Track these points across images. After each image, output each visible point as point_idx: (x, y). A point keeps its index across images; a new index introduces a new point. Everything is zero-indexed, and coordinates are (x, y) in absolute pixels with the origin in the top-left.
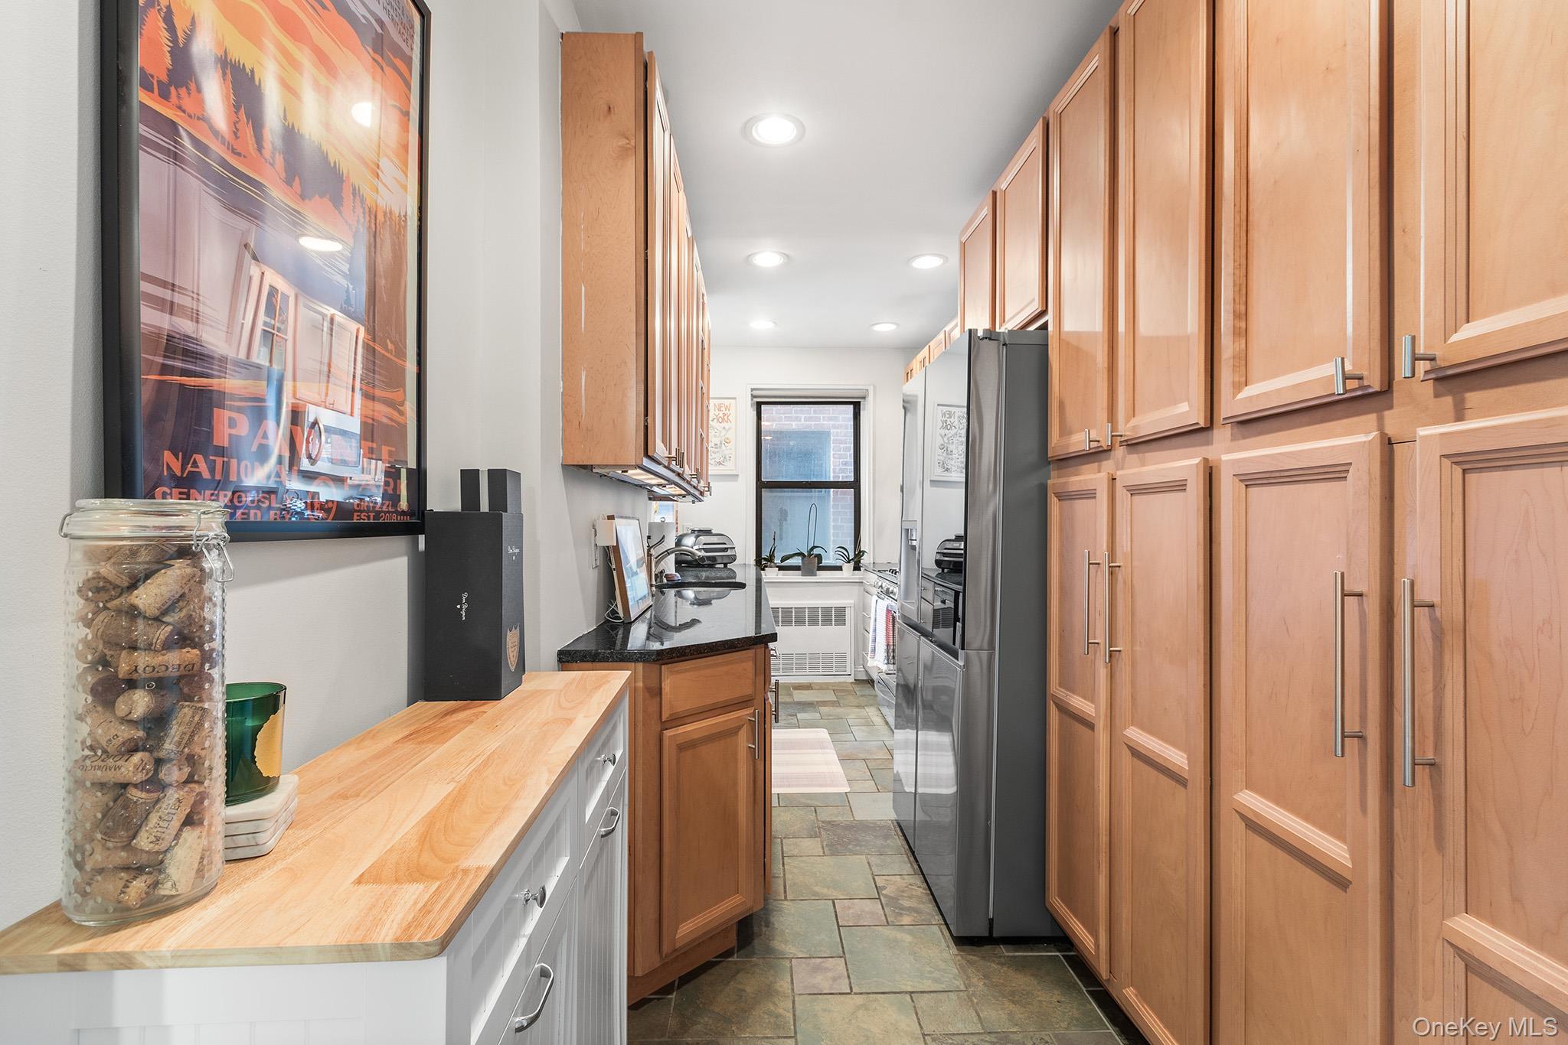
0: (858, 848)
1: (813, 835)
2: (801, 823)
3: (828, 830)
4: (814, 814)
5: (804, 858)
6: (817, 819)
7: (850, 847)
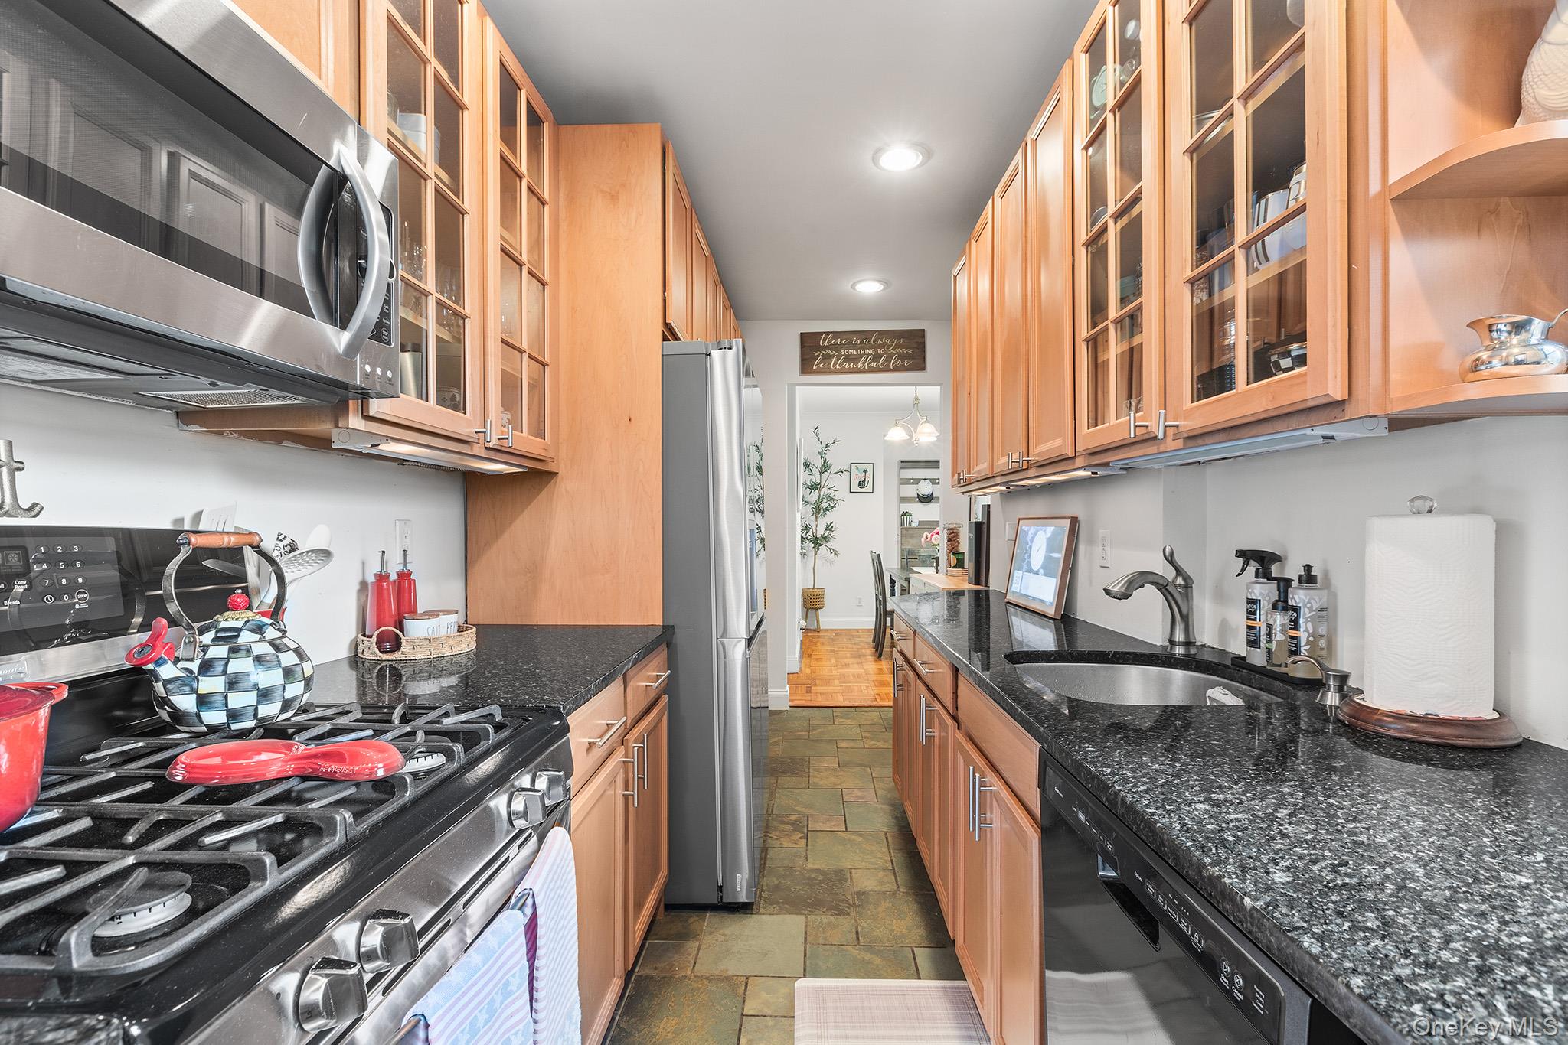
0: (813, 876)
1: (862, 895)
2: (878, 913)
3: (843, 901)
4: (860, 928)
5: (872, 867)
6: (856, 920)
7: (821, 878)
